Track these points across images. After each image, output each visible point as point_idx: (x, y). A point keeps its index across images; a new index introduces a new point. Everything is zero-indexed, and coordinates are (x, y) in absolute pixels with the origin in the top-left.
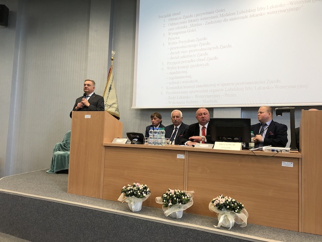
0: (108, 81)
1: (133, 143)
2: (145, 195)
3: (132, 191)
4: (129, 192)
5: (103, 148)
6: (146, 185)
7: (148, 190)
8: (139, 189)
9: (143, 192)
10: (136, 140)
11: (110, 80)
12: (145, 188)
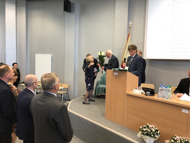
0: (127, 42)
1: (147, 95)
2: (156, 136)
3: (147, 132)
4: (145, 133)
5: (126, 96)
6: (157, 128)
7: (158, 132)
8: (152, 131)
9: (155, 134)
10: (149, 93)
11: (128, 42)
12: (157, 131)
